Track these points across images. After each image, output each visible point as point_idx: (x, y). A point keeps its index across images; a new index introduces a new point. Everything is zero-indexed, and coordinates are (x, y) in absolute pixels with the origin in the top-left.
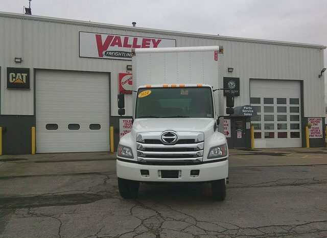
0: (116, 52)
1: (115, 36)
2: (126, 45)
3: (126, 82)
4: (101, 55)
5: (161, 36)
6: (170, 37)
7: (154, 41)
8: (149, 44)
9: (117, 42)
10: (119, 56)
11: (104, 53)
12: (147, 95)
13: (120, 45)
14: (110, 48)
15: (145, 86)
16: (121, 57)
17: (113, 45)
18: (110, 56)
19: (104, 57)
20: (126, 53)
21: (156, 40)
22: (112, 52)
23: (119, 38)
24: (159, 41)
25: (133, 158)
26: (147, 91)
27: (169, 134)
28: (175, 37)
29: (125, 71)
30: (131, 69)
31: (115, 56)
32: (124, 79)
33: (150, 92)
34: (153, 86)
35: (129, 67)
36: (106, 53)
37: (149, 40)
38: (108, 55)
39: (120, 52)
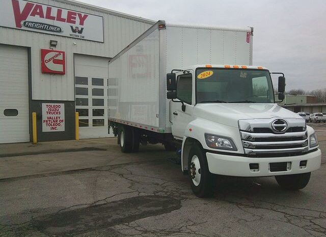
0: (37, 23)
1: (35, 4)
2: (49, 16)
3: (50, 60)
4: (18, 25)
5: (88, 11)
6: (97, 13)
7: (80, 15)
8: (75, 18)
9: (38, 11)
10: (41, 29)
11: (22, 23)
12: (208, 76)
13: (42, 16)
14: (30, 18)
15: (204, 66)
16: (43, 29)
17: (33, 14)
18: (30, 27)
19: (22, 28)
20: (49, 25)
21: (83, 15)
22: (32, 23)
23: (40, 8)
24: (86, 16)
25: (237, 150)
26: (208, 72)
27: (279, 121)
28: (102, 14)
29: (47, 47)
30: (55, 46)
31: (36, 28)
32: (48, 56)
33: (211, 73)
34: (213, 66)
35: (53, 43)
36: (25, 23)
37: (75, 14)
38: (27, 26)
39: (43, 24)
